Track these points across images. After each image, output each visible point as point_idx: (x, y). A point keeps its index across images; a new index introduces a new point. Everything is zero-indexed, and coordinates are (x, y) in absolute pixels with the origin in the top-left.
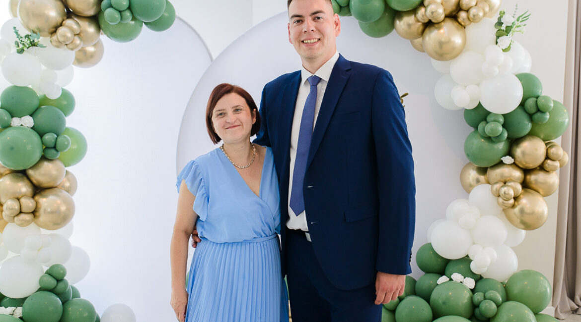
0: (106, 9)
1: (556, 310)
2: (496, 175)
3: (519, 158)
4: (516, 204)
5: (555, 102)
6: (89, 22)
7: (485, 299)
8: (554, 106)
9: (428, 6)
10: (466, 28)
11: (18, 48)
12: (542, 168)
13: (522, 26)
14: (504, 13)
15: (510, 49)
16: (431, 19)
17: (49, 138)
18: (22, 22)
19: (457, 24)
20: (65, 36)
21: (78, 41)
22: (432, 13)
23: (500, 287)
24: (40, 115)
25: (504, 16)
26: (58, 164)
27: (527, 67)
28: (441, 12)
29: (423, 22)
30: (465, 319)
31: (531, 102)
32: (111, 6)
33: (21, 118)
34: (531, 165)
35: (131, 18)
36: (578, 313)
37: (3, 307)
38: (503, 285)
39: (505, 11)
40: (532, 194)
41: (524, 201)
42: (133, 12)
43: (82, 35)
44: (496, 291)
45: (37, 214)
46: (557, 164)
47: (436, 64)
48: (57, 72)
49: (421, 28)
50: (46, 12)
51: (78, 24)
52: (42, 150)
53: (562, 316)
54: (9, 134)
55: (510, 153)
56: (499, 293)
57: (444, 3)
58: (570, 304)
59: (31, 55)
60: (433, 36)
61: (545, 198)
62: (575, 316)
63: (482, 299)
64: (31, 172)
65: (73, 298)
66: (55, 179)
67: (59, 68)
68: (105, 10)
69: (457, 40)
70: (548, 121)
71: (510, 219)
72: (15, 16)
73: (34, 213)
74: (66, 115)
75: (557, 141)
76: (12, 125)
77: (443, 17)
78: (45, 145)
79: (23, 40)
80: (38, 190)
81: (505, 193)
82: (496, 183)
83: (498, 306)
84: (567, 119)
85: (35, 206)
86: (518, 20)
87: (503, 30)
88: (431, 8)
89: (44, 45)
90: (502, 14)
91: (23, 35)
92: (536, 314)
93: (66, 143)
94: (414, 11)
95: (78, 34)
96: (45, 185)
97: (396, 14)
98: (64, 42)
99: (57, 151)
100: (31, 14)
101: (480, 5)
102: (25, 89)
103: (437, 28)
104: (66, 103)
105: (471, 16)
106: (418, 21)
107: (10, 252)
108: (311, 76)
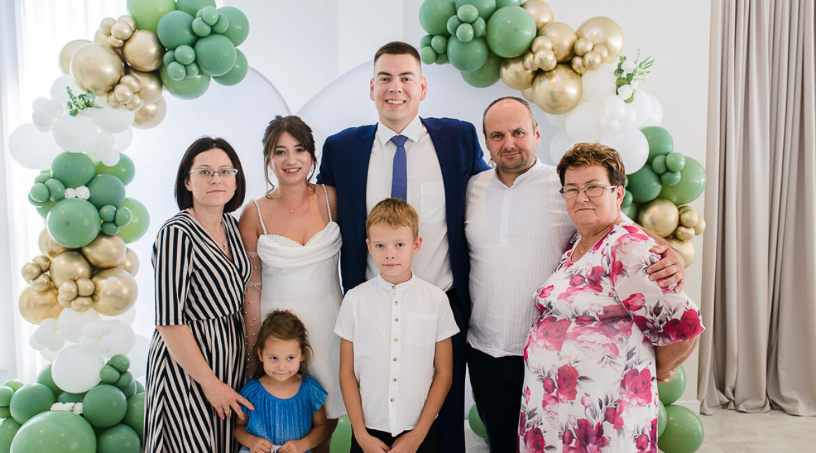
0: (170, 62)
1: (702, 405)
5: (687, 159)
6: (150, 78)
8: (686, 164)
9: (537, 52)
10: (583, 76)
11: (71, 110)
12: (675, 236)
13: (645, 74)
14: (625, 58)
15: (633, 99)
16: (540, 66)
17: (108, 210)
18: (75, 80)
19: (571, 71)
20: (124, 95)
21: (138, 101)
22: (541, 60)
24: (97, 185)
25: (624, 63)
26: (118, 240)
27: (656, 120)
28: (551, 60)
29: (532, 70)
31: (659, 161)
32: (174, 60)
33: (75, 188)
35: (197, 73)
36: (729, 407)
37: (61, 403)
39: (626, 55)
43: (142, 93)
45: (96, 298)
46: (692, 231)
47: (551, 118)
48: (115, 135)
49: (531, 77)
50: (102, 69)
51: (137, 80)
52: (99, 225)
53: (709, 411)
54: (63, 208)
57: (556, 48)
58: (719, 396)
59: (86, 117)
60: (544, 87)
62: (725, 411)
64: (87, 250)
65: (137, 393)
66: (115, 258)
67: (117, 131)
68: (168, 64)
69: (572, 90)
70: (680, 182)
72: (66, 71)
73: (93, 296)
74: (125, 184)
75: (692, 204)
76: (66, 197)
77: (554, 63)
78: (103, 219)
79: (77, 100)
80: (96, 270)
84: (703, 179)
85: (93, 289)
86: (640, 66)
87: (624, 78)
88: (540, 54)
89: (101, 106)
90: (623, 59)
91: (77, 96)
92: (666, 405)
93: (127, 217)
94: (521, 57)
95: (137, 93)
96: (104, 265)
97: (503, 62)
98: (123, 101)
99: (117, 225)
100: (86, 71)
101: (597, 49)
102: (79, 155)
103: (547, 77)
104: (125, 170)
105: (587, 62)
106: (526, 69)
107: (66, 341)
108: (395, 137)
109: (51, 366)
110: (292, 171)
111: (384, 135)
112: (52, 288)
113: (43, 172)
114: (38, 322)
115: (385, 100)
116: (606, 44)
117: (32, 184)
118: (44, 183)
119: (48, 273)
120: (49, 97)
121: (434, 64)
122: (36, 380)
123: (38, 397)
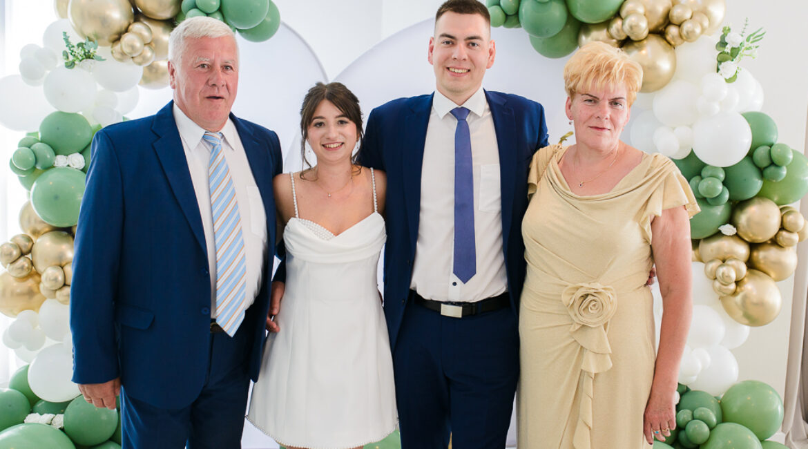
0: (188, 10)
1: (787, 437)
2: (712, 250)
3: (743, 227)
4: (738, 290)
5: (793, 151)
6: (164, 28)
7: (693, 418)
8: (793, 159)
9: (626, 17)
10: (677, 48)
11: (66, 61)
12: (774, 242)
13: (754, 49)
14: (729, 30)
15: (736, 77)
16: (629, 35)
18: (74, 25)
19: (665, 42)
20: (133, 47)
21: (149, 54)
23: (713, 401)
25: (728, 34)
27: (757, 105)
28: (643, 27)
29: (619, 39)
30: (666, 445)
31: (762, 152)
32: (195, 7)
33: (67, 155)
34: (760, 239)
37: (37, 414)
38: (718, 400)
39: (730, 25)
40: (759, 276)
41: (749, 286)
42: (225, 16)
43: (154, 45)
44: (709, 408)
46: (795, 237)
48: (118, 94)
50: (108, 13)
51: (149, 29)
54: (51, 178)
55: (731, 220)
56: (713, 411)
57: (647, 14)
58: (805, 428)
59: (84, 71)
61: (778, 283)
63: (690, 419)
67: (121, 89)
68: (186, 13)
69: (664, 64)
70: (785, 179)
71: (729, 311)
72: (63, 14)
75: (795, 206)
76: (56, 165)
77: (645, 33)
79: (75, 49)
81: (723, 274)
82: (712, 261)
83: (711, 429)
86: (748, 40)
87: (728, 53)
88: (630, 20)
89: (103, 58)
90: (726, 31)
91: (75, 44)
92: (762, 441)
94: (607, 24)
95: (149, 44)
97: (583, 28)
98: (130, 53)
100: (87, 14)
101: (697, 18)
102: (72, 116)
103: (637, 48)
105: (684, 32)
106: (612, 38)
107: (47, 339)
108: (457, 108)
109: (27, 367)
110: (332, 146)
111: (442, 107)
112: (33, 273)
113: (29, 134)
114: (15, 315)
115: (446, 67)
116: (705, 12)
117: (16, 148)
118: (29, 148)
119: (29, 256)
120: (41, 44)
121: (502, 27)
122: (8, 386)
123: (10, 406)
